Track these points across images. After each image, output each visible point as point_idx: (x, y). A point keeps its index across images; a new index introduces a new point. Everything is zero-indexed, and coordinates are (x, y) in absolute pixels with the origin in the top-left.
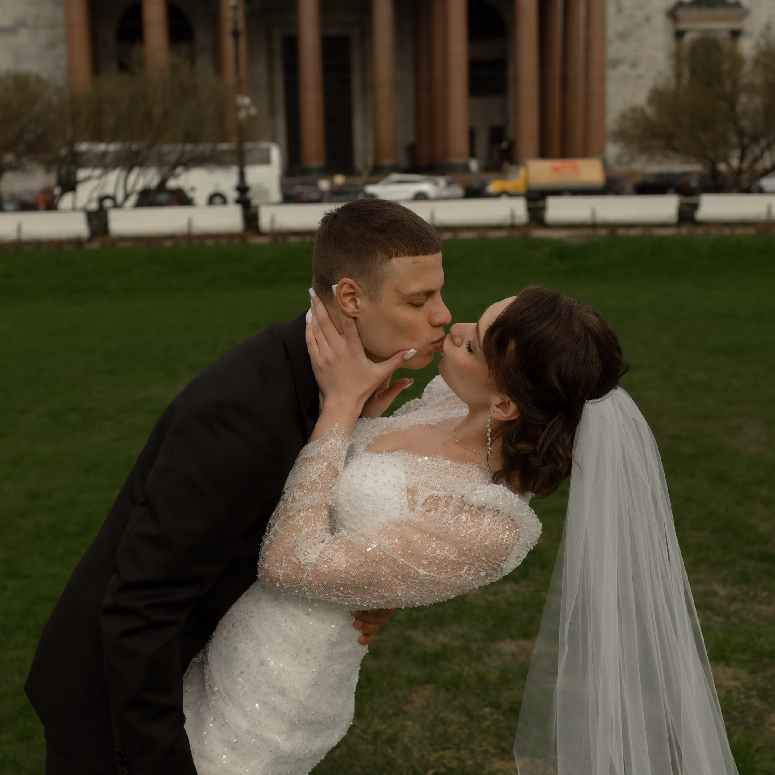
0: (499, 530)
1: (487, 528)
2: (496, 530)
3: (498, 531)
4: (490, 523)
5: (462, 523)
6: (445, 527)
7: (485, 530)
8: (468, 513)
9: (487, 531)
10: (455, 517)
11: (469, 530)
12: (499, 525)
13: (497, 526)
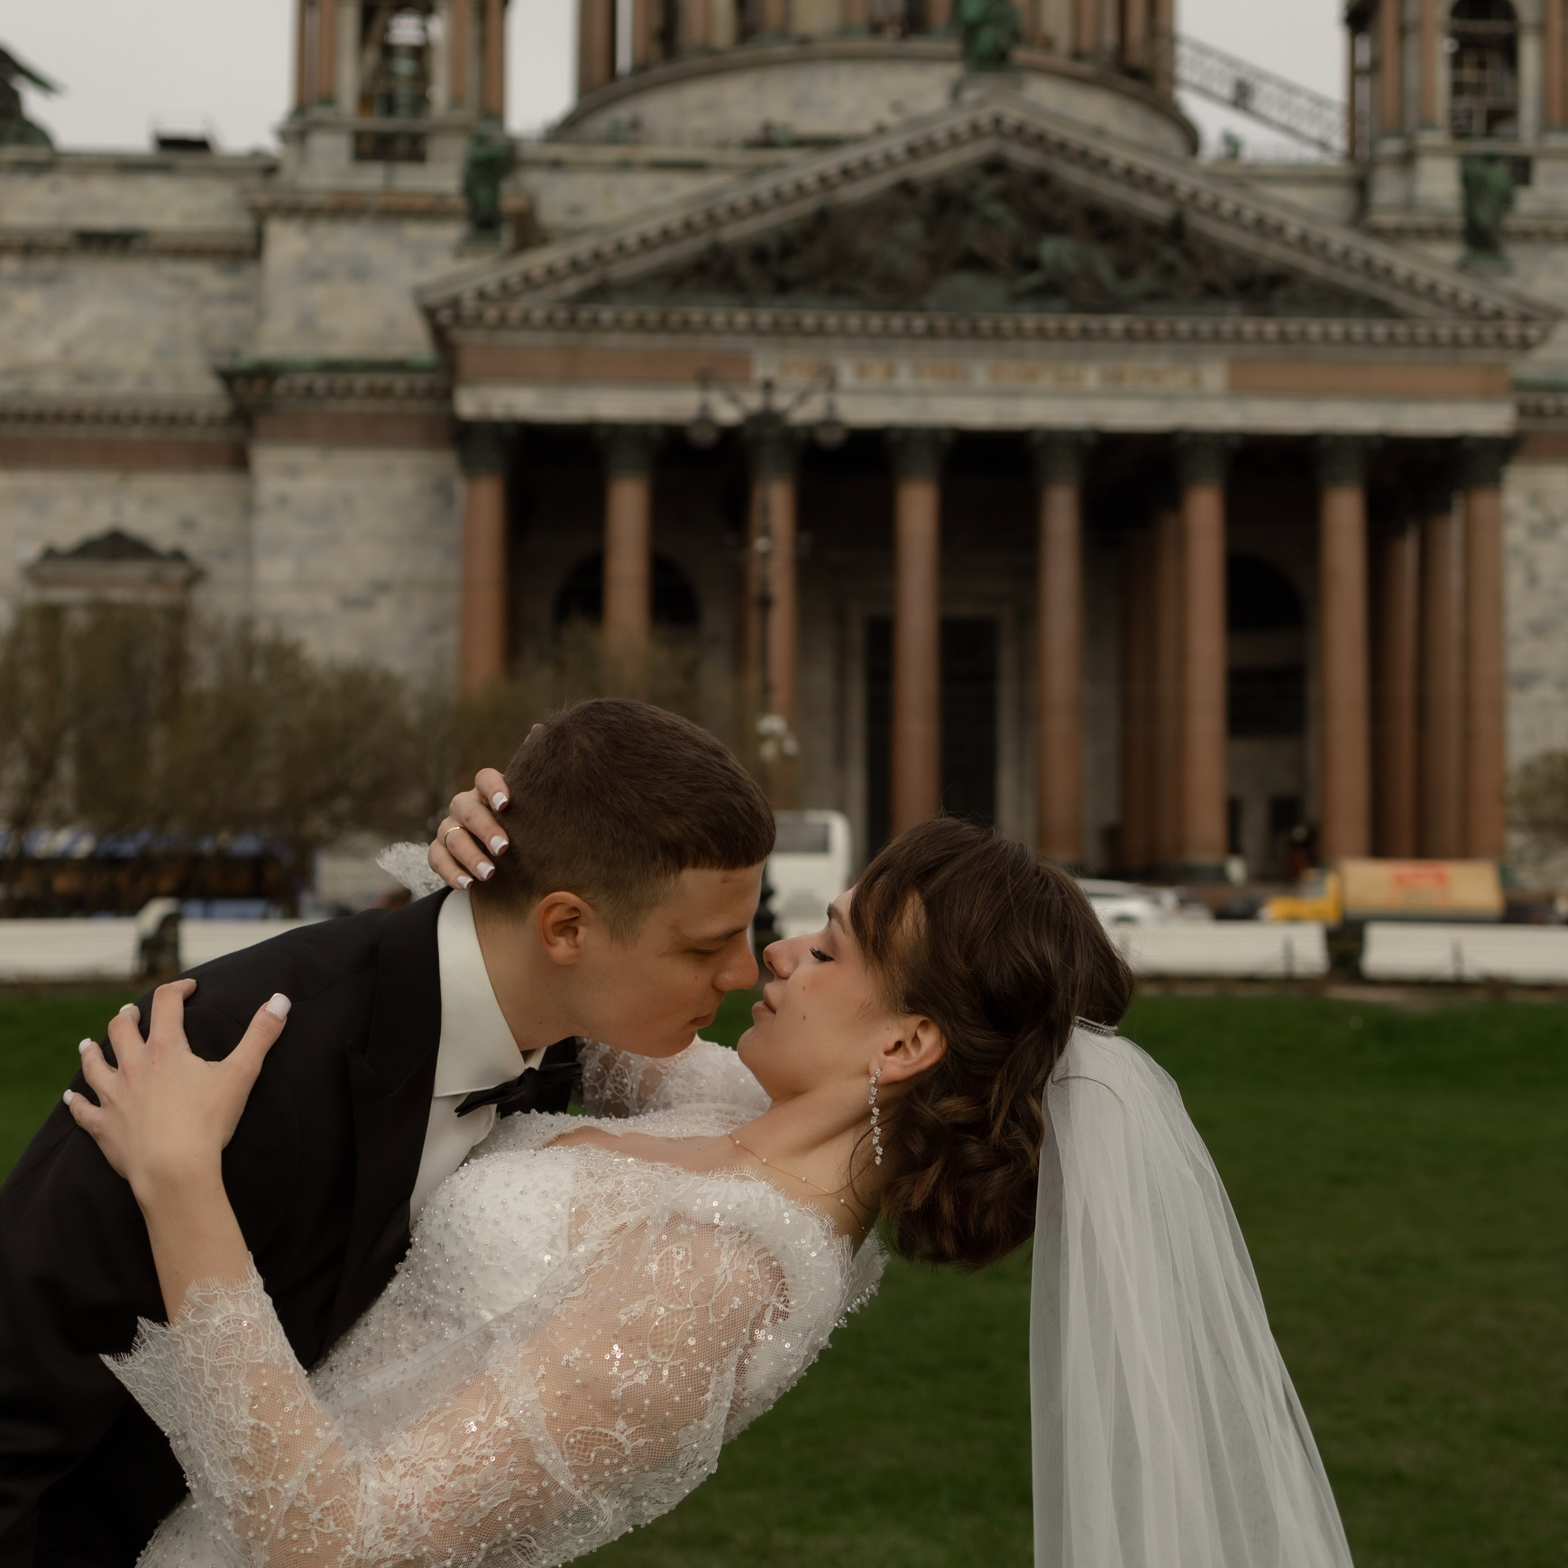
0: (753, 1274)
1: (728, 1271)
2: (747, 1275)
3: (752, 1276)
4: (733, 1259)
5: (677, 1265)
6: (640, 1283)
7: (726, 1277)
8: (688, 1240)
9: (730, 1279)
10: (661, 1251)
11: (692, 1281)
12: (751, 1261)
13: (748, 1264)
